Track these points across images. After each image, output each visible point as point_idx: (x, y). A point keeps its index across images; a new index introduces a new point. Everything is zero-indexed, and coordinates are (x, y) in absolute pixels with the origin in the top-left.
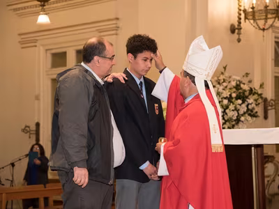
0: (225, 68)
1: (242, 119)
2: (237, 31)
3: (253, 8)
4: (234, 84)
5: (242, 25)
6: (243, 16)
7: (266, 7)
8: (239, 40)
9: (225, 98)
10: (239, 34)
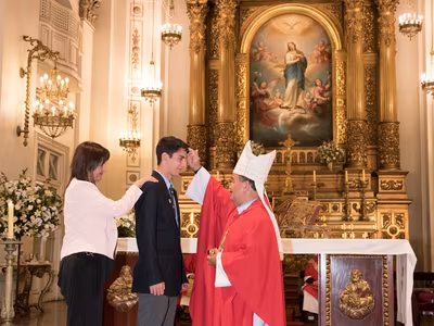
0: (24, 172)
1: (47, 226)
2: (23, 134)
3: (47, 114)
4: (37, 189)
5: (29, 129)
6: (31, 120)
7: (61, 115)
8: (25, 144)
9: (31, 204)
10: (26, 137)
